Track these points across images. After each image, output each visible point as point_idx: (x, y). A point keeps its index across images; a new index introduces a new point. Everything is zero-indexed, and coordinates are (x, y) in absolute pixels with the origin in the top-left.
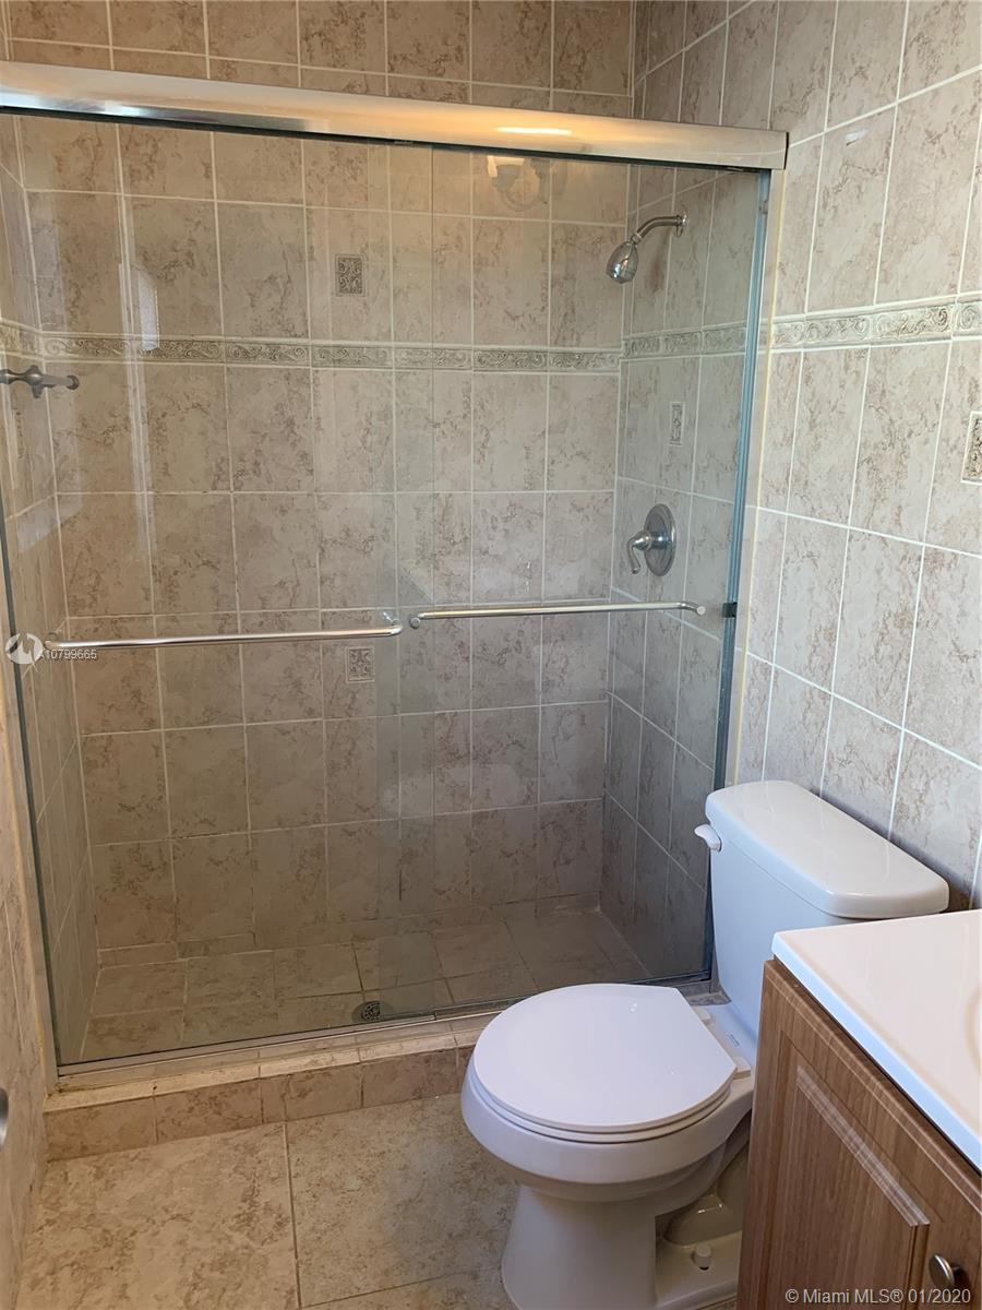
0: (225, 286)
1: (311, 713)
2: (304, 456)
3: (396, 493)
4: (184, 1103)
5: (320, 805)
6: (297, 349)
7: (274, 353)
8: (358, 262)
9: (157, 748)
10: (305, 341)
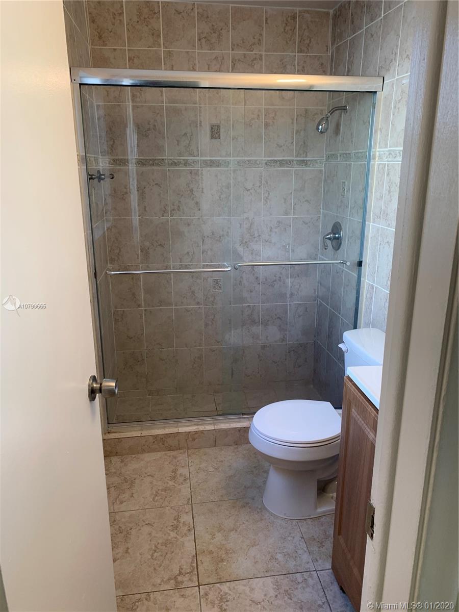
0: (167, 137)
1: (198, 303)
2: (197, 203)
3: (232, 218)
4: (151, 439)
5: (201, 339)
6: (194, 161)
7: (186, 163)
8: (218, 127)
9: (141, 315)
10: (198, 158)
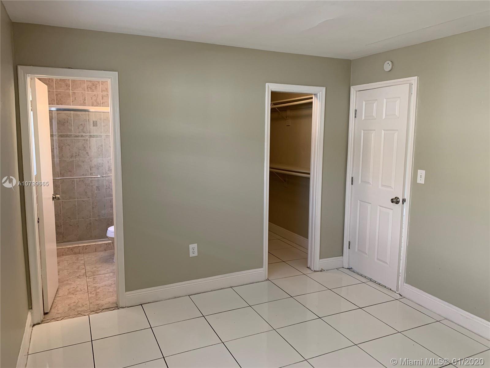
0: (73, 126)
1: (89, 198)
2: (87, 153)
3: (104, 159)
5: (91, 215)
7: (82, 136)
8: (96, 122)
9: (60, 204)
10: (87, 134)
